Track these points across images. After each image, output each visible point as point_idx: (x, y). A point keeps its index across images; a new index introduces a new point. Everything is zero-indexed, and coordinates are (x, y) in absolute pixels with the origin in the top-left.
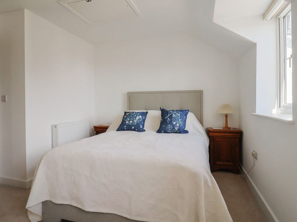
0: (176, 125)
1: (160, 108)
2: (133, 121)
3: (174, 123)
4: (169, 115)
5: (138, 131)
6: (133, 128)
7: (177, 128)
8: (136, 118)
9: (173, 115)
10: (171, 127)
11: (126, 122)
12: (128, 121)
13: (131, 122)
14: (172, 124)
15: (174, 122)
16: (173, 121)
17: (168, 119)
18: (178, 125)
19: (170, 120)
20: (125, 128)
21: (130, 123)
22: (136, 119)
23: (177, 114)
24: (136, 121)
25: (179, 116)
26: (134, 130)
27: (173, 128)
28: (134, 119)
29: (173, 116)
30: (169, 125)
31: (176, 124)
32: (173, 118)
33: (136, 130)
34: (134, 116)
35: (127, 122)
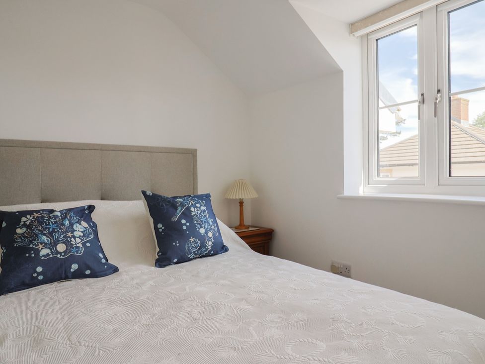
0: (207, 235)
1: (144, 193)
2: (67, 243)
3: (202, 231)
4: (179, 211)
5: (94, 275)
6: (75, 267)
7: (210, 243)
8: (73, 231)
9: (192, 209)
10: (196, 243)
11: (37, 252)
12: (45, 246)
13: (61, 247)
14: (197, 235)
15: (201, 227)
16: (199, 226)
17: (183, 221)
18: (210, 234)
19: (188, 224)
20: (39, 274)
21: (58, 253)
22: (76, 234)
23: (198, 205)
24: (78, 240)
25: (204, 211)
26: (79, 275)
27: (203, 245)
28: (70, 234)
29: (193, 214)
30: (192, 240)
31: (206, 233)
32: (195, 218)
33: (88, 272)
34: (64, 225)
35: (44, 252)
